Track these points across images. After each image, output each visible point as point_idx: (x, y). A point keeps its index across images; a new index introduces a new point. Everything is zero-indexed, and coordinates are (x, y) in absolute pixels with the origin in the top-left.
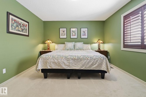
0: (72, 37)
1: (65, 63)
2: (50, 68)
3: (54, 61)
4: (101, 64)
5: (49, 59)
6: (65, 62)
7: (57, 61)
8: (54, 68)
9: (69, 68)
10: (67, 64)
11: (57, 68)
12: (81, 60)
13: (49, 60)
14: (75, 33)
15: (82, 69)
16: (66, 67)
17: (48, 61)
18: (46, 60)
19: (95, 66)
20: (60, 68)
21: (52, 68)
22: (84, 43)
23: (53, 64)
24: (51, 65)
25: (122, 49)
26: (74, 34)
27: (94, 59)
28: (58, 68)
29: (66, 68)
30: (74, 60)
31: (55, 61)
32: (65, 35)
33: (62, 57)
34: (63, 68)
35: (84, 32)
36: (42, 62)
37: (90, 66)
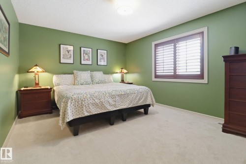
0: (83, 62)
1: (110, 102)
2: (88, 114)
3: (94, 102)
4: (146, 98)
5: (86, 100)
6: (110, 100)
7: (99, 101)
8: (94, 113)
9: (116, 109)
10: (113, 103)
11: (99, 112)
12: (128, 95)
13: (86, 102)
14: (89, 56)
15: (130, 106)
16: (112, 107)
17: (83, 103)
18: (80, 103)
19: (142, 101)
20: (103, 111)
21: (91, 114)
22: (104, 74)
23: (93, 107)
24: (89, 110)
25: (154, 79)
26: (86, 57)
27: (141, 92)
28: (101, 112)
29: (112, 110)
30: (120, 96)
31: (96, 101)
32: (71, 57)
33: (105, 94)
34: (108, 111)
35: (102, 56)
36: (73, 107)
37: (138, 102)
